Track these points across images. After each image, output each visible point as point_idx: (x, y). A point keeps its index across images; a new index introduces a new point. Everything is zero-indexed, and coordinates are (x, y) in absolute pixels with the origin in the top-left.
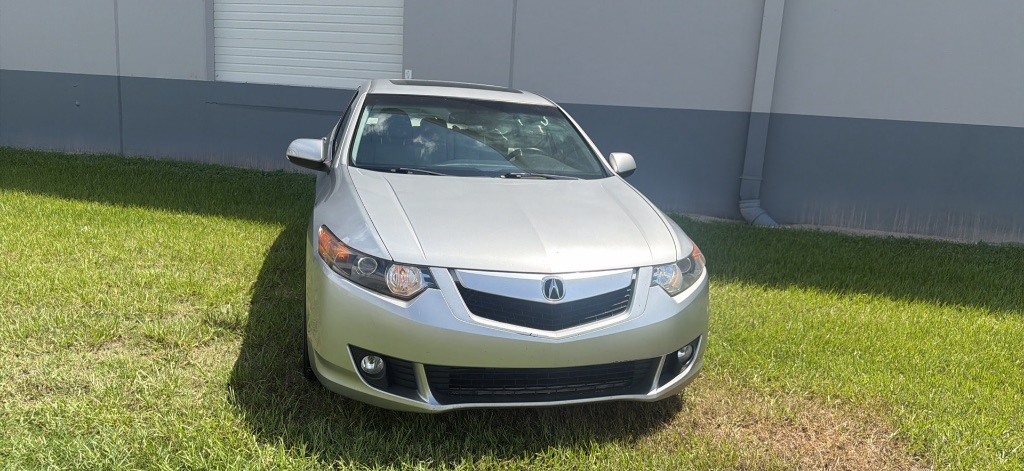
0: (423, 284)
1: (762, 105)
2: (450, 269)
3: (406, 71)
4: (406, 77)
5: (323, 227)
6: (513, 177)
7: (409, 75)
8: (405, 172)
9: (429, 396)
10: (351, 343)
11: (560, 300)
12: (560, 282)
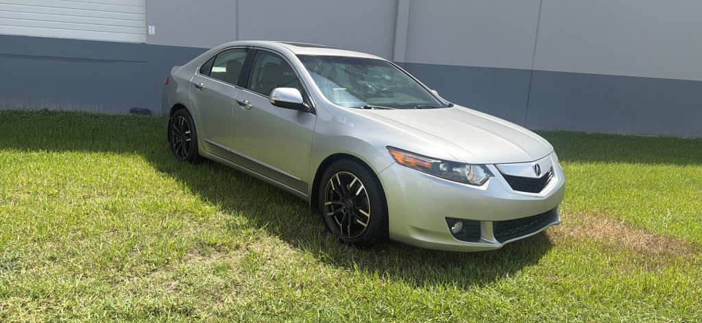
0: (485, 175)
2: (494, 165)
3: (150, 27)
4: (150, 31)
5: (388, 147)
6: (420, 108)
7: (152, 30)
8: (370, 108)
9: (495, 241)
10: (448, 216)
11: (541, 176)
12: (538, 165)
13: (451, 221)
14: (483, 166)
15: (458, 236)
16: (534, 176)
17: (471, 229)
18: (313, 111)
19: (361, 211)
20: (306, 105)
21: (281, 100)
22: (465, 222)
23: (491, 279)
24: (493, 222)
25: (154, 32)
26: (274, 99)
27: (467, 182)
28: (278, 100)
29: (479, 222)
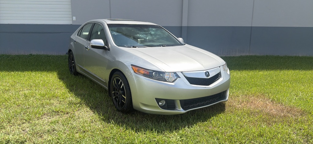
0: (176, 77)
1: (185, 24)
2: (181, 72)
3: (73, 17)
4: (73, 19)
5: (132, 65)
6: (164, 46)
7: (74, 18)
8: (136, 47)
9: (181, 109)
10: (156, 98)
11: (209, 77)
12: (208, 72)
13: (158, 100)
14: (175, 73)
15: (163, 107)
16: (205, 77)
17: (170, 104)
18: (109, 49)
19: (123, 96)
20: (107, 47)
21: (94, 45)
22: (166, 100)
23: (177, 128)
24: (180, 100)
25: (75, 19)
26: (91, 45)
27: (165, 81)
28: (92, 45)
29: (173, 100)
